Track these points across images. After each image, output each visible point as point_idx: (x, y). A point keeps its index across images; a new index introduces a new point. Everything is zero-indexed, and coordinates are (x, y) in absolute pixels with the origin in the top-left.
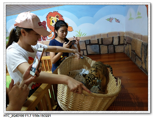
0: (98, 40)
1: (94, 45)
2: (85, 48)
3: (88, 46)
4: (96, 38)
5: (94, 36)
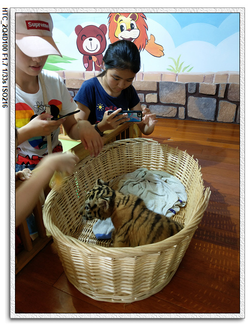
0: (218, 86)
1: (205, 98)
2: (184, 103)
3: (191, 98)
4: (214, 81)
5: (211, 77)
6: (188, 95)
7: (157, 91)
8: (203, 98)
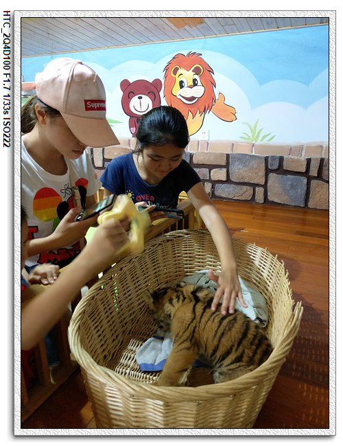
0: (309, 161)
1: (292, 176)
2: (262, 182)
3: (272, 176)
4: (303, 154)
5: (300, 149)
6: (268, 171)
7: (227, 166)
8: (288, 176)
